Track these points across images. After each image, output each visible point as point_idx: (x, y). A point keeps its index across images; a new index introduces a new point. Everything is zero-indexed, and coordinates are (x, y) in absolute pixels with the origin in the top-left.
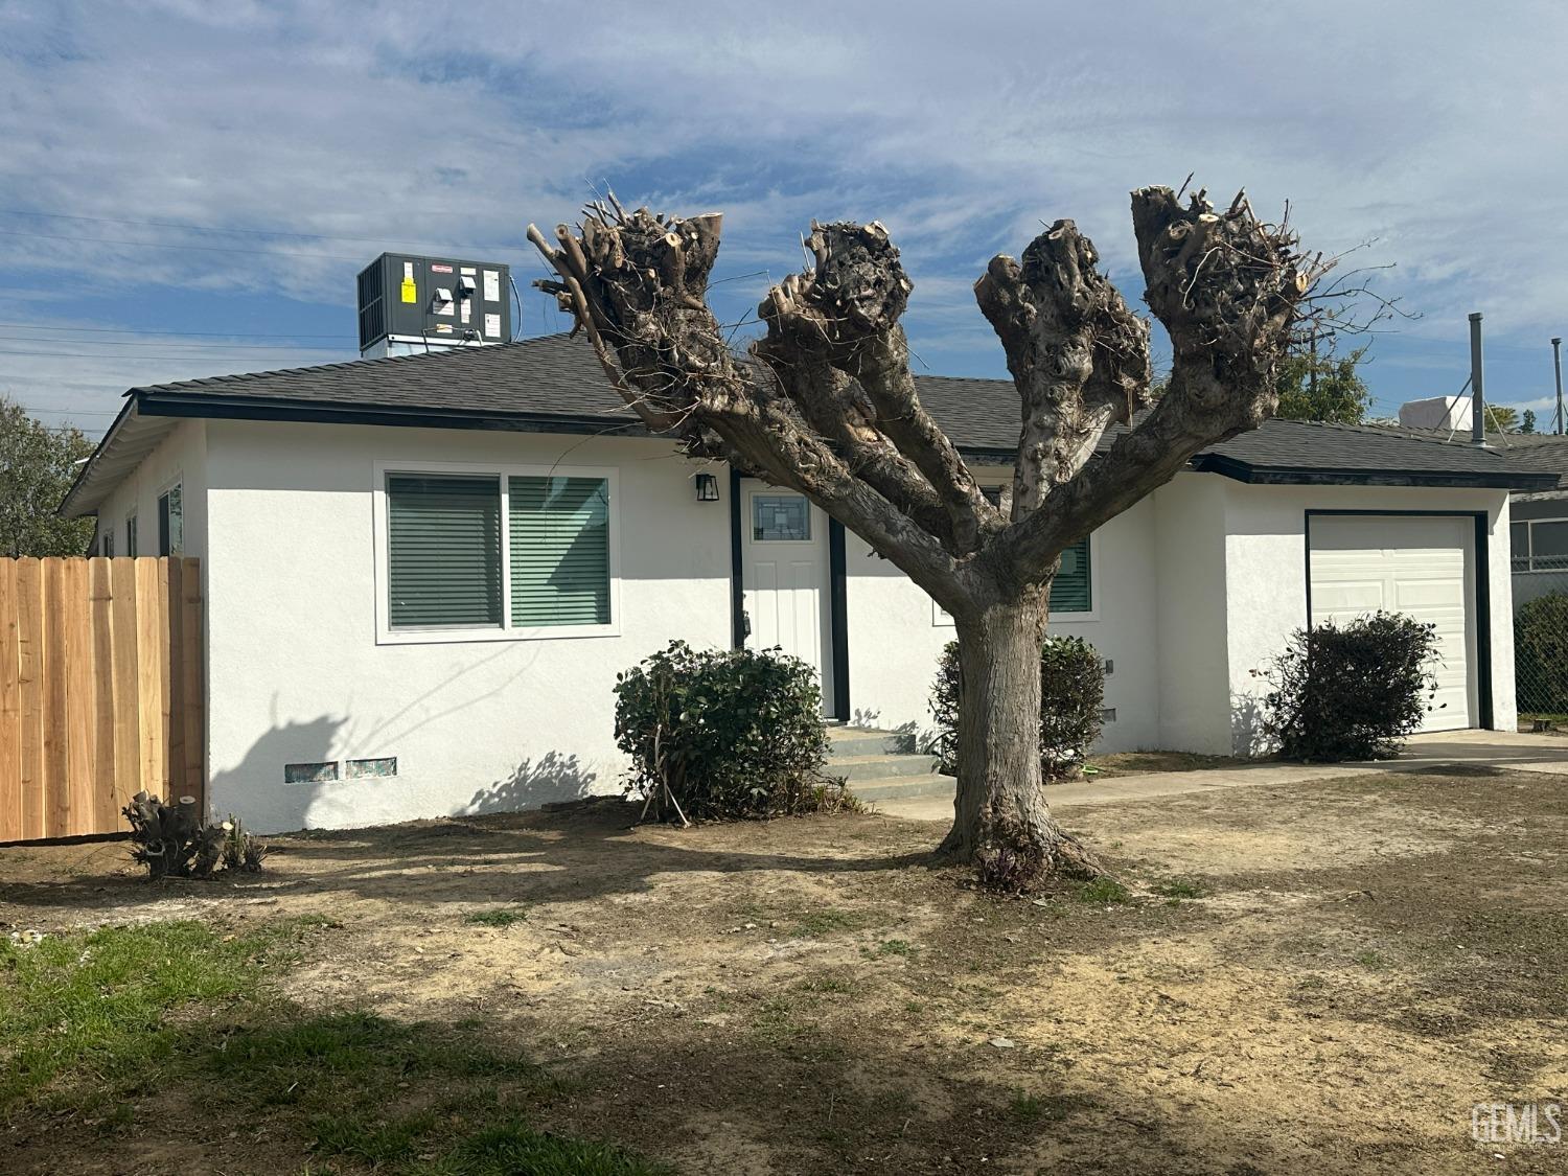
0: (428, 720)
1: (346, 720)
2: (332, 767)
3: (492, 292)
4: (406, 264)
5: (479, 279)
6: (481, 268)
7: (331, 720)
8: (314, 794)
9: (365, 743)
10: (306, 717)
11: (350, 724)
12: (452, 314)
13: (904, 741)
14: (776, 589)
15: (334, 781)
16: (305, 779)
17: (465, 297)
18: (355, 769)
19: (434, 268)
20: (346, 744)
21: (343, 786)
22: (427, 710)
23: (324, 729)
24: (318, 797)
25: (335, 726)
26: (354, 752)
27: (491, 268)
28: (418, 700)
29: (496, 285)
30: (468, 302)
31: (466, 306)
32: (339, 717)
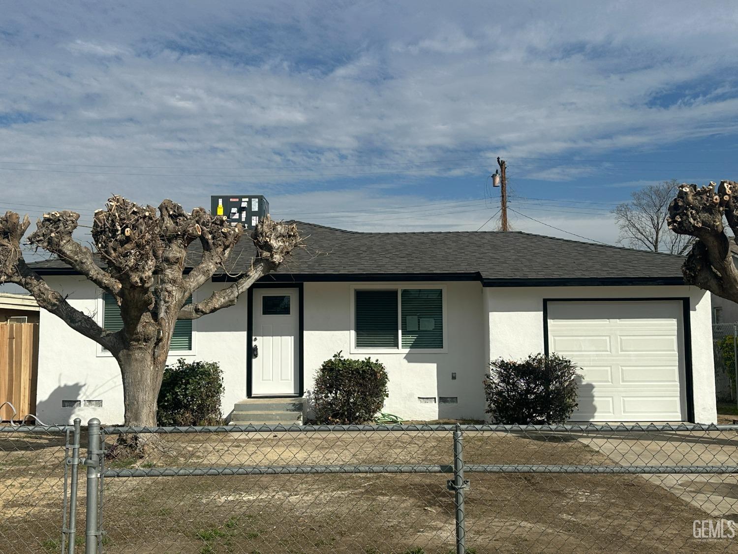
0: (115, 387)
1: (85, 385)
2: (79, 402)
3: (255, 207)
4: (219, 199)
5: (249, 203)
6: (250, 198)
7: (80, 384)
8: (72, 412)
9: (91, 394)
10: (71, 383)
11: (86, 387)
12: (238, 218)
13: (297, 405)
14: (272, 336)
15: (79, 408)
16: (70, 406)
17: (244, 211)
18: (87, 404)
19: (231, 200)
20: (85, 394)
21: (82, 410)
22: (115, 383)
23: (77, 388)
24: (73, 413)
25: (81, 387)
26: (88, 397)
27: (255, 197)
28: (112, 379)
29: (257, 204)
30: (245, 212)
31: (244, 215)
32: (82, 383)
